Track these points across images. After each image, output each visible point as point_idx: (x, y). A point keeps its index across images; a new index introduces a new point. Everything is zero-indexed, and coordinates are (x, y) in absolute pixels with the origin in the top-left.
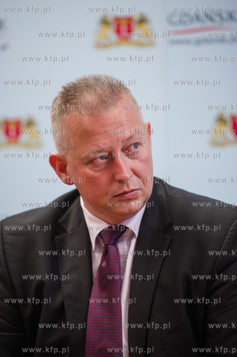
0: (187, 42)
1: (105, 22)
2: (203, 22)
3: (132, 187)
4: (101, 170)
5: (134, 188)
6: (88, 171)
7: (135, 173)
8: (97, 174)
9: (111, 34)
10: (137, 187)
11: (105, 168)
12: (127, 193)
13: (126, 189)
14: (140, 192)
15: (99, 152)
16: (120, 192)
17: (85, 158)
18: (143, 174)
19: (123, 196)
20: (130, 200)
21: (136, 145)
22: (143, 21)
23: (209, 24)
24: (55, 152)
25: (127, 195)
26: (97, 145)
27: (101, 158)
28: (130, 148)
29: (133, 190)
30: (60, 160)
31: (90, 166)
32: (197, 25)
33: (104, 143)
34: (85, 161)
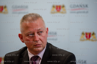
0: (75, 12)
1: (54, 7)
2: (79, 7)
3: (39, 43)
4: (31, 38)
5: (40, 44)
6: (27, 38)
7: (40, 40)
8: (29, 39)
9: (55, 10)
10: (41, 44)
11: (32, 37)
12: (37, 45)
13: (37, 44)
14: (41, 45)
15: (30, 32)
16: (35, 44)
17: (26, 34)
18: (42, 40)
19: (36, 46)
20: (38, 47)
21: (41, 32)
22: (63, 6)
23: (80, 8)
24: (20, 33)
25: (37, 46)
26: (30, 30)
27: (31, 34)
28: (39, 32)
29: (39, 44)
30: (21, 36)
31: (28, 36)
32: (77, 8)
33: (32, 30)
34: (27, 35)
